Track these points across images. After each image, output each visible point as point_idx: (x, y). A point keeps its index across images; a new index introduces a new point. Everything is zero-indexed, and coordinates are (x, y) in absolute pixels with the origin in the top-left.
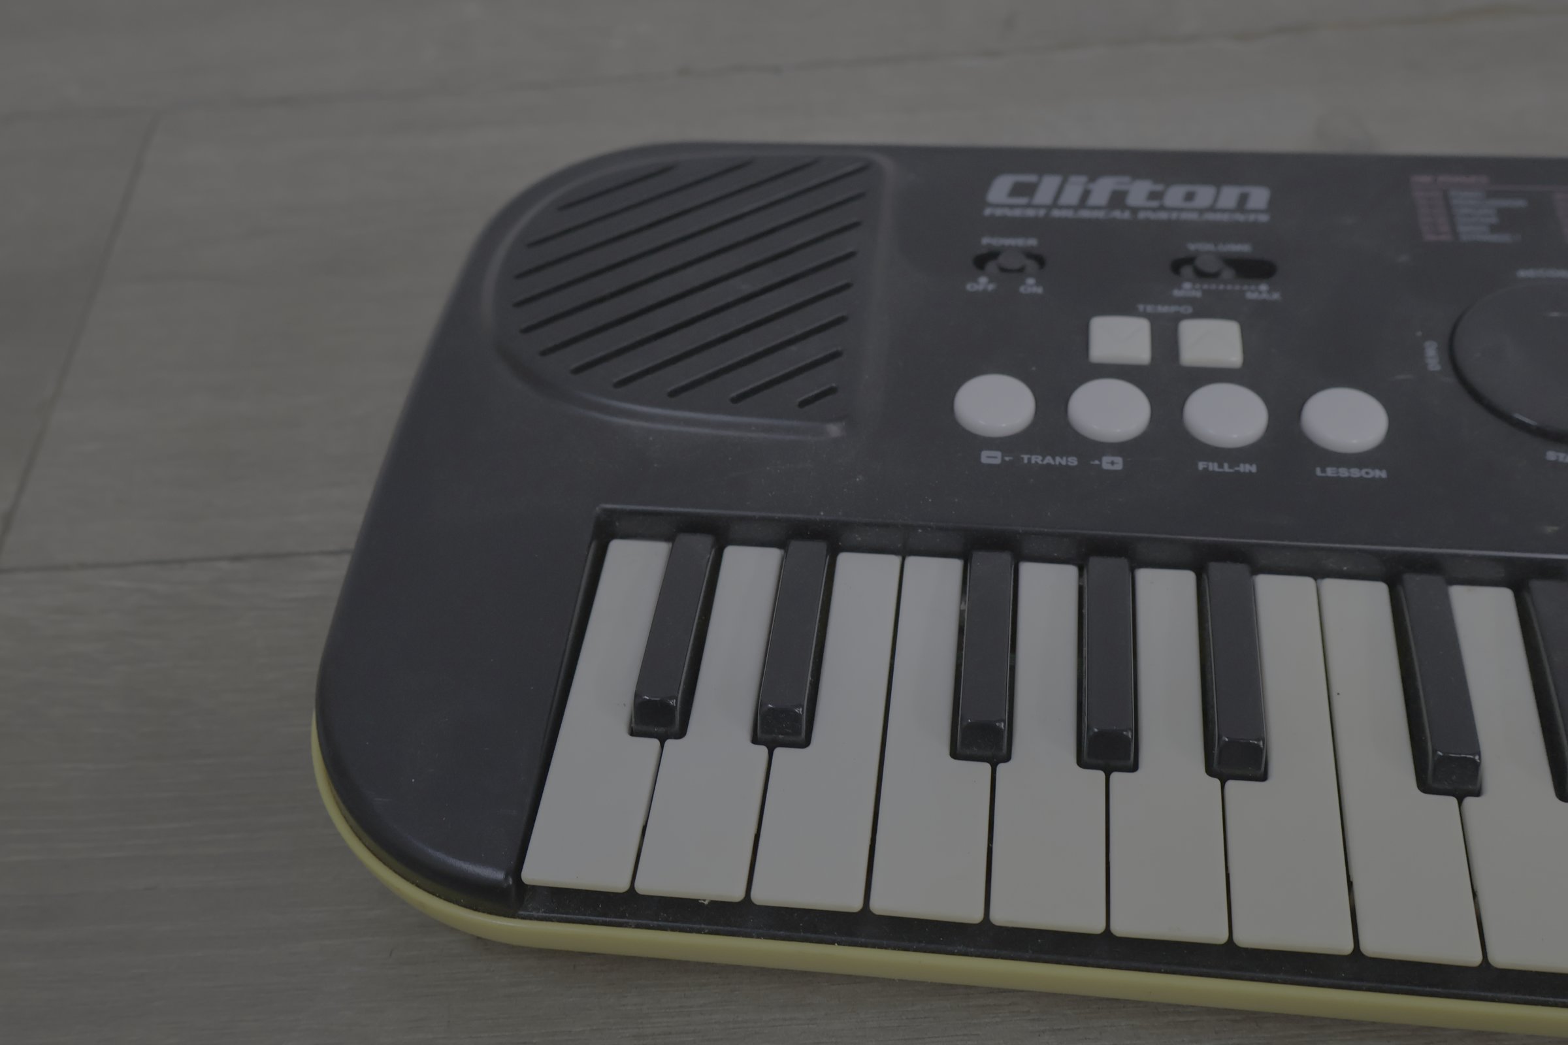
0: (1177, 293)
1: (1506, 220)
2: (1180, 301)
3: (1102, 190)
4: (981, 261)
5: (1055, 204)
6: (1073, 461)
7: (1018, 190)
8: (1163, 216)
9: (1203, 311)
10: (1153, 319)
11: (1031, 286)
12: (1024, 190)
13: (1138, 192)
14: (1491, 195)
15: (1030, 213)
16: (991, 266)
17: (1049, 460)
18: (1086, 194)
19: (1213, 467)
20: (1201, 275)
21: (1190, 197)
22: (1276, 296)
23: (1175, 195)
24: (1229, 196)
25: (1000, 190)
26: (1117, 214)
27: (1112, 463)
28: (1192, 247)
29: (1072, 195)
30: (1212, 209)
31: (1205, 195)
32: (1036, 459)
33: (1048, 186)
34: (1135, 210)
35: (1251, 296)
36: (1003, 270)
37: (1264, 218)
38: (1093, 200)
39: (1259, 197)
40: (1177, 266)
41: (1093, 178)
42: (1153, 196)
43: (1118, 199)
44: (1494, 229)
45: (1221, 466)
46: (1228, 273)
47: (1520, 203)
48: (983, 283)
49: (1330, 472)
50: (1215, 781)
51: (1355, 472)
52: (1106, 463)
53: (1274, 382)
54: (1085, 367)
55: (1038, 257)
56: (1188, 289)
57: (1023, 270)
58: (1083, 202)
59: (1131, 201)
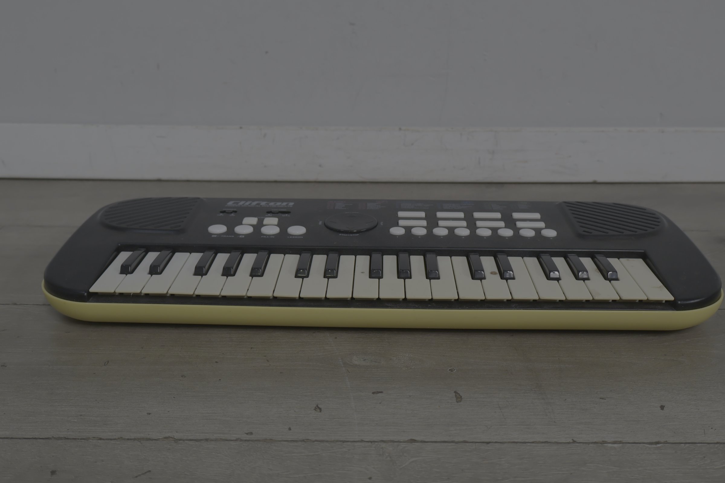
1: (347, 207)
2: (266, 216)
3: (254, 203)
4: (222, 212)
5: (243, 205)
6: (233, 236)
7: (234, 203)
9: (271, 217)
10: (259, 218)
11: (233, 215)
13: (263, 203)
16: (225, 213)
17: (228, 236)
18: (251, 203)
19: (265, 237)
20: (273, 213)
21: (275, 204)
22: (289, 216)
23: (272, 204)
24: (285, 204)
25: (230, 203)
26: (257, 206)
27: (242, 237)
28: (273, 210)
29: (247, 204)
30: (280, 205)
31: (278, 204)
32: (225, 236)
33: (243, 202)
34: (261, 206)
35: (283, 216)
36: (227, 213)
38: (252, 204)
39: (291, 204)
40: (268, 212)
42: (266, 204)
43: (258, 204)
44: (343, 207)
45: (267, 237)
46: (280, 213)
47: (350, 205)
48: (221, 214)
49: (290, 237)
50: (251, 277)
51: (296, 237)
52: (240, 237)
53: (283, 226)
54: (241, 223)
55: (235, 212)
56: (269, 215)
57: (231, 213)
58: (250, 204)
59: (261, 204)
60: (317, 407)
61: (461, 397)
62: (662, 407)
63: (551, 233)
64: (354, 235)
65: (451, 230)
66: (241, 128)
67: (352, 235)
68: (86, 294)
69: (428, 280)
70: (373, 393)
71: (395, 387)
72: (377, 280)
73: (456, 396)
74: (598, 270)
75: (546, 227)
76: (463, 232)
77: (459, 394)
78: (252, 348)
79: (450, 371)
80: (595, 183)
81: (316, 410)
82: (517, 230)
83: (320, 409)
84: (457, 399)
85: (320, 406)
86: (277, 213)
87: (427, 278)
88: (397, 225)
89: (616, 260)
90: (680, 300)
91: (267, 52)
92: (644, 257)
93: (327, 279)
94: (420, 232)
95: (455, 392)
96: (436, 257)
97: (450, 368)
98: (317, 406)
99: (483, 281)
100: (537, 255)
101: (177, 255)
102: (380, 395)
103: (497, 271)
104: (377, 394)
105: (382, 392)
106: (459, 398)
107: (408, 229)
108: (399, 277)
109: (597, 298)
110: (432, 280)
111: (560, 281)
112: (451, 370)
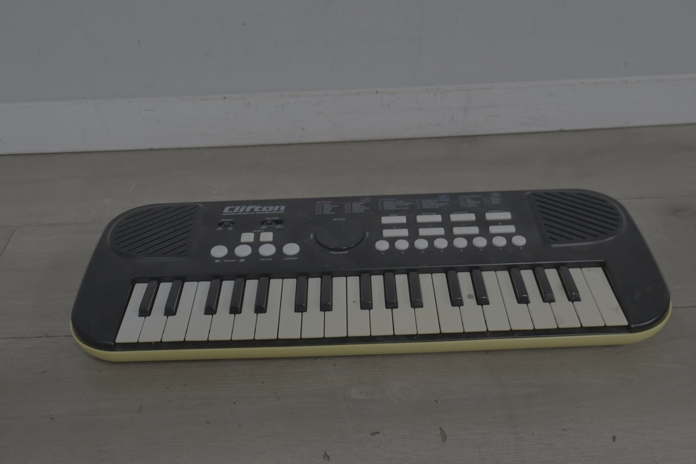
0: (261, 228)
1: (334, 209)
2: (261, 229)
3: (249, 208)
4: (220, 224)
5: (238, 212)
6: (234, 261)
7: (230, 210)
8: (261, 213)
9: (266, 231)
10: (255, 233)
11: (230, 228)
12: (233, 209)
13: (257, 208)
14: (331, 205)
15: (232, 214)
16: (223, 225)
17: (229, 261)
18: (245, 209)
19: (263, 260)
20: (267, 224)
21: (268, 209)
22: (282, 227)
23: (264, 209)
24: (276, 208)
25: (226, 210)
26: (251, 213)
27: (242, 260)
28: (266, 219)
29: (242, 210)
30: (272, 211)
31: (271, 208)
32: (227, 261)
33: (238, 208)
34: (255, 212)
35: (277, 227)
36: (225, 226)
37: (283, 212)
38: (247, 211)
39: (283, 208)
40: (262, 223)
41: (247, 206)
42: (260, 209)
43: (252, 210)
44: (330, 211)
45: (265, 259)
46: (273, 223)
47: (338, 206)
48: (220, 229)
49: (286, 259)
50: (256, 314)
51: (291, 259)
52: (241, 260)
53: (278, 243)
54: (239, 243)
55: (233, 223)
56: (264, 227)
57: (229, 225)
58: (244, 211)
59: (255, 210)
60: (325, 455)
61: (446, 435)
62: (614, 438)
63: (520, 241)
64: (343, 252)
65: (431, 239)
66: (225, 98)
67: (341, 253)
68: (113, 344)
69: (413, 309)
70: (372, 434)
71: (389, 426)
72: (368, 311)
73: (441, 433)
74: (562, 288)
75: (517, 233)
76: (441, 244)
77: (443, 431)
78: (263, 383)
79: (435, 403)
80: (562, 131)
81: (325, 459)
82: (490, 237)
83: (328, 457)
84: (442, 438)
85: (328, 453)
86: (271, 224)
87: (412, 307)
88: (382, 238)
89: (578, 270)
90: (634, 324)
91: (244, 24)
92: (603, 265)
93: (323, 312)
94: (402, 245)
95: (441, 429)
96: (418, 275)
97: (435, 399)
98: (325, 453)
99: (461, 307)
100: (509, 269)
101: (186, 284)
102: (377, 436)
103: (473, 293)
104: (375, 435)
105: (379, 433)
106: (444, 437)
107: (392, 241)
108: (387, 307)
109: (561, 326)
110: (416, 309)
111: (529, 304)
112: (436, 401)
